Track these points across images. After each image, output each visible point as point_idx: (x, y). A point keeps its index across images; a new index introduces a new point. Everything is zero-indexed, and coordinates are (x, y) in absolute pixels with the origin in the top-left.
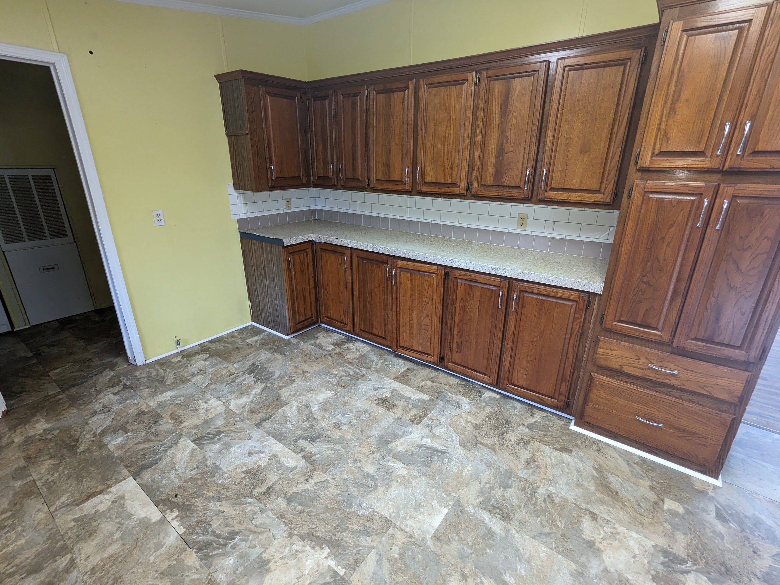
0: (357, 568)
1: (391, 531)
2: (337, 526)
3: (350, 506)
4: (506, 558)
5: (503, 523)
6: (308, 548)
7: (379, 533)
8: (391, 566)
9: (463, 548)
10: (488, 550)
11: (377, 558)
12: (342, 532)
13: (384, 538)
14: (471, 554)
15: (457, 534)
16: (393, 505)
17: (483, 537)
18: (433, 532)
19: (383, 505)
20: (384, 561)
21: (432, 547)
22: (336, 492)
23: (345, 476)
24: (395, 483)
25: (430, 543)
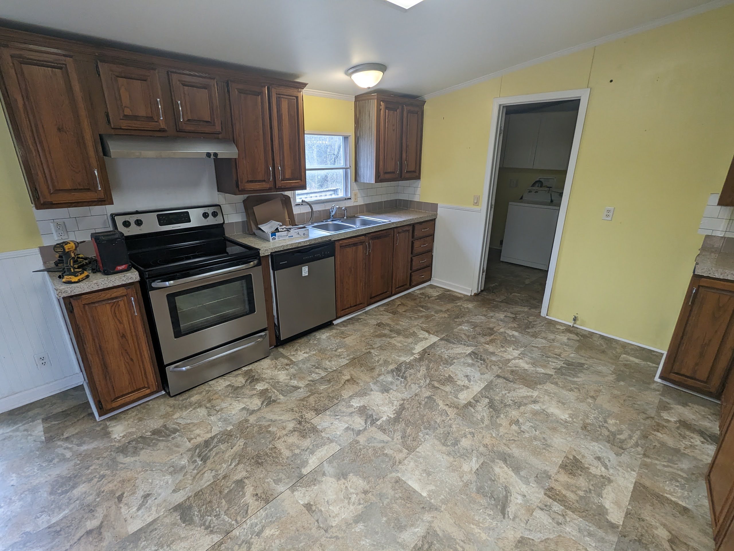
0: (379, 430)
1: (405, 451)
2: (410, 421)
3: (425, 428)
4: (377, 533)
5: (412, 546)
6: (395, 408)
7: (404, 444)
8: (379, 448)
9: (388, 498)
10: (385, 519)
11: (385, 441)
12: (405, 423)
13: (400, 446)
14: (383, 503)
15: (401, 497)
16: (428, 455)
17: (397, 519)
18: (403, 479)
19: (428, 448)
20: (382, 444)
21: (391, 475)
22: (438, 421)
23: (454, 426)
24: (452, 459)
25: (394, 475)
